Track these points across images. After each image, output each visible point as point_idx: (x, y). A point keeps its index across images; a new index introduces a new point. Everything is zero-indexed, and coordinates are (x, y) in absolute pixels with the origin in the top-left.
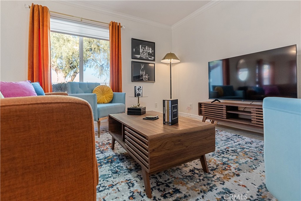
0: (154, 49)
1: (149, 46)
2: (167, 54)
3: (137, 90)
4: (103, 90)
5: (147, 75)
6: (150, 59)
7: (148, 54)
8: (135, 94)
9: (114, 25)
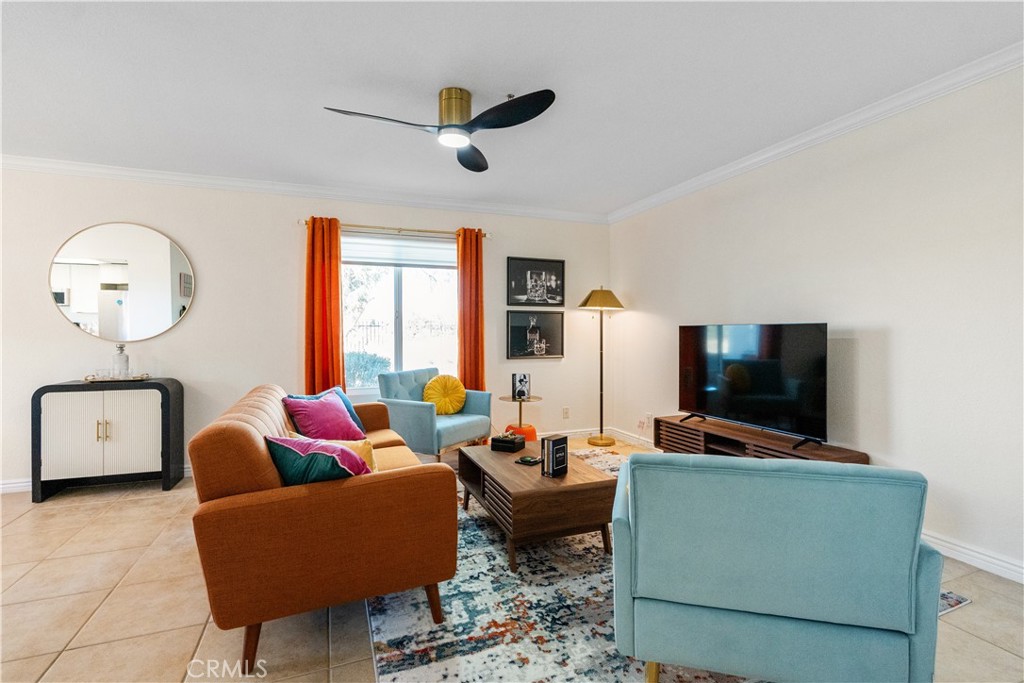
0: (561, 276)
1: (550, 271)
2: (593, 292)
3: (518, 384)
4: (446, 385)
5: (544, 341)
6: (550, 301)
7: (548, 290)
8: (514, 391)
9: (468, 236)
